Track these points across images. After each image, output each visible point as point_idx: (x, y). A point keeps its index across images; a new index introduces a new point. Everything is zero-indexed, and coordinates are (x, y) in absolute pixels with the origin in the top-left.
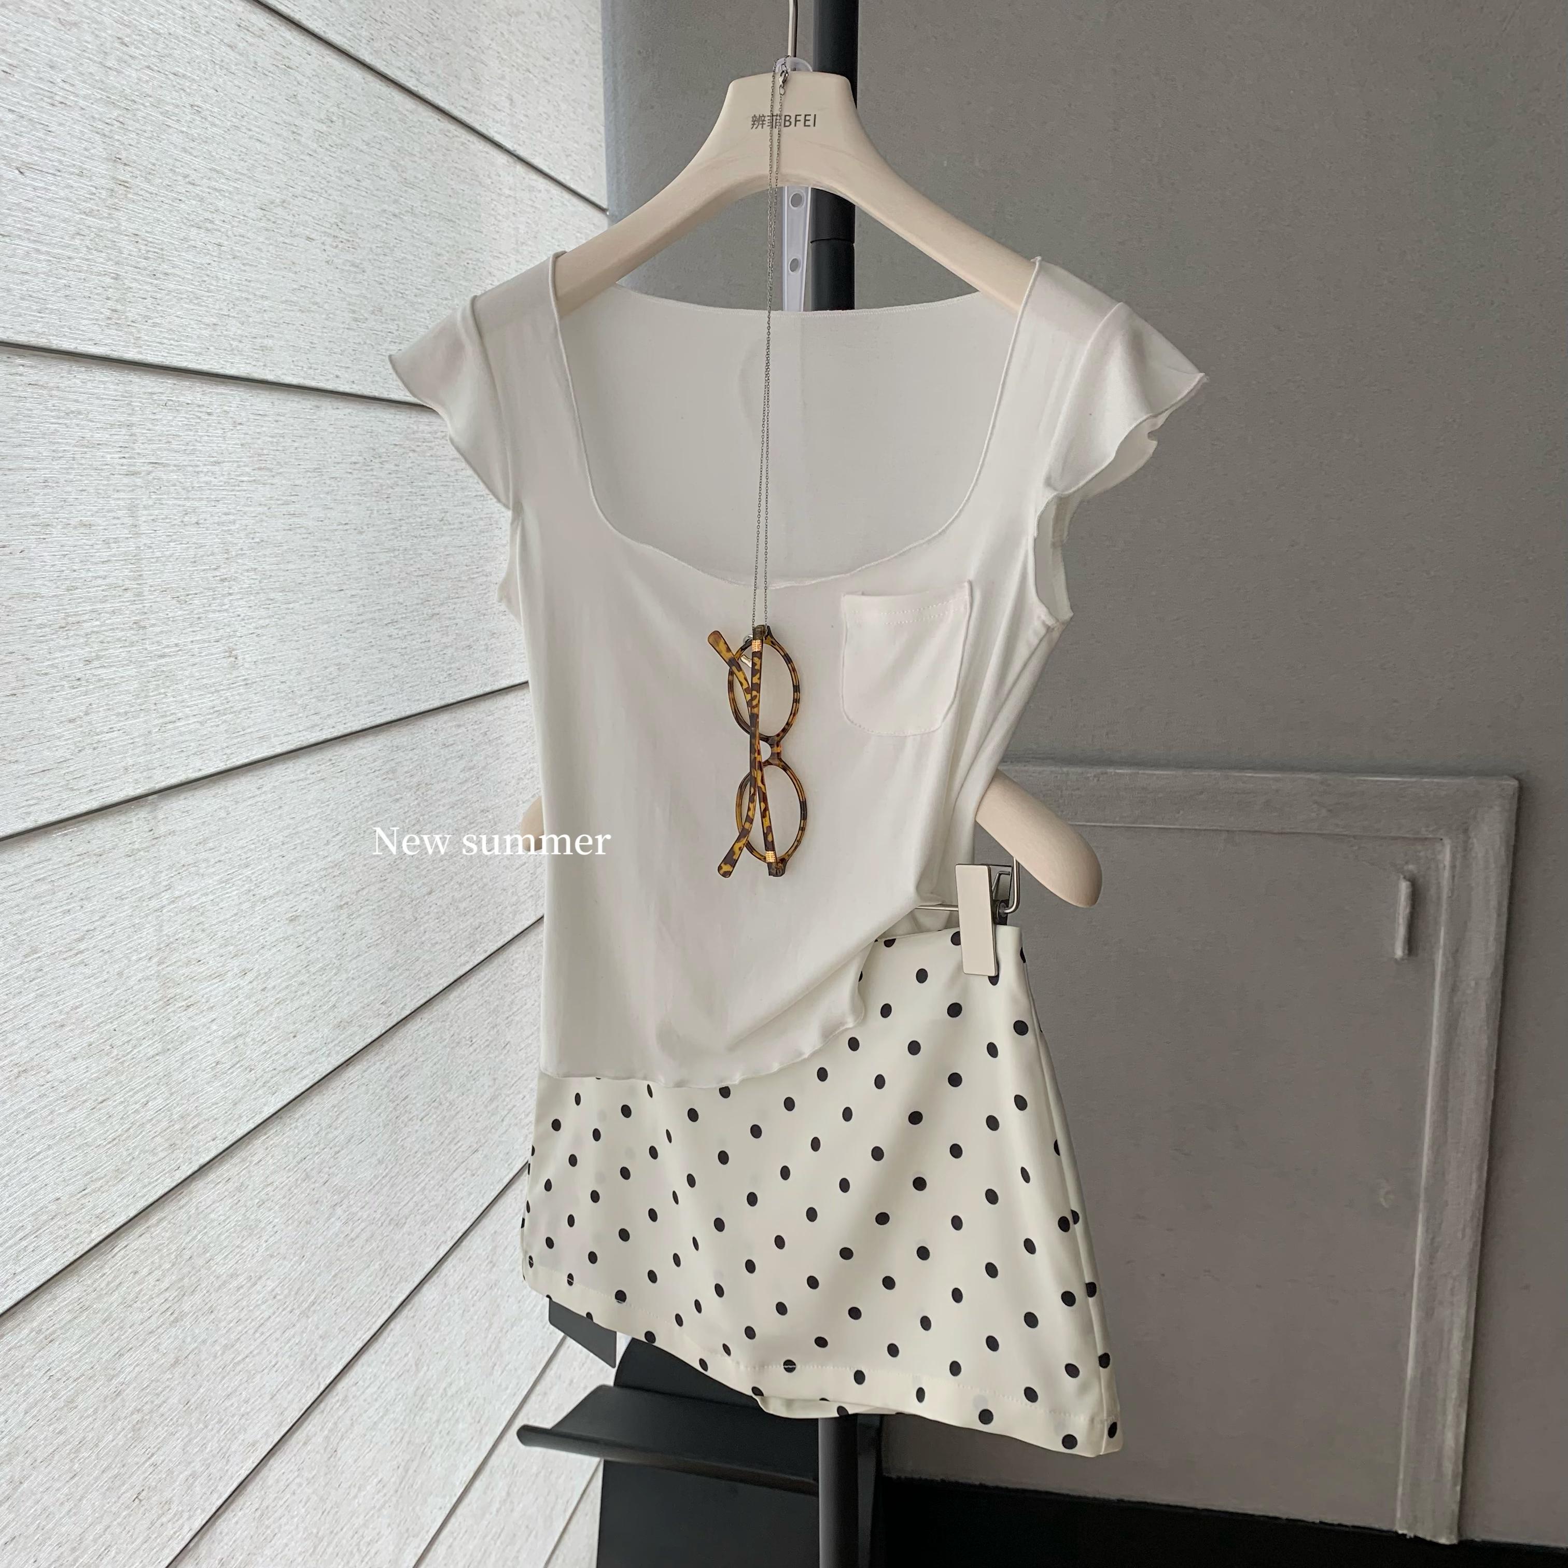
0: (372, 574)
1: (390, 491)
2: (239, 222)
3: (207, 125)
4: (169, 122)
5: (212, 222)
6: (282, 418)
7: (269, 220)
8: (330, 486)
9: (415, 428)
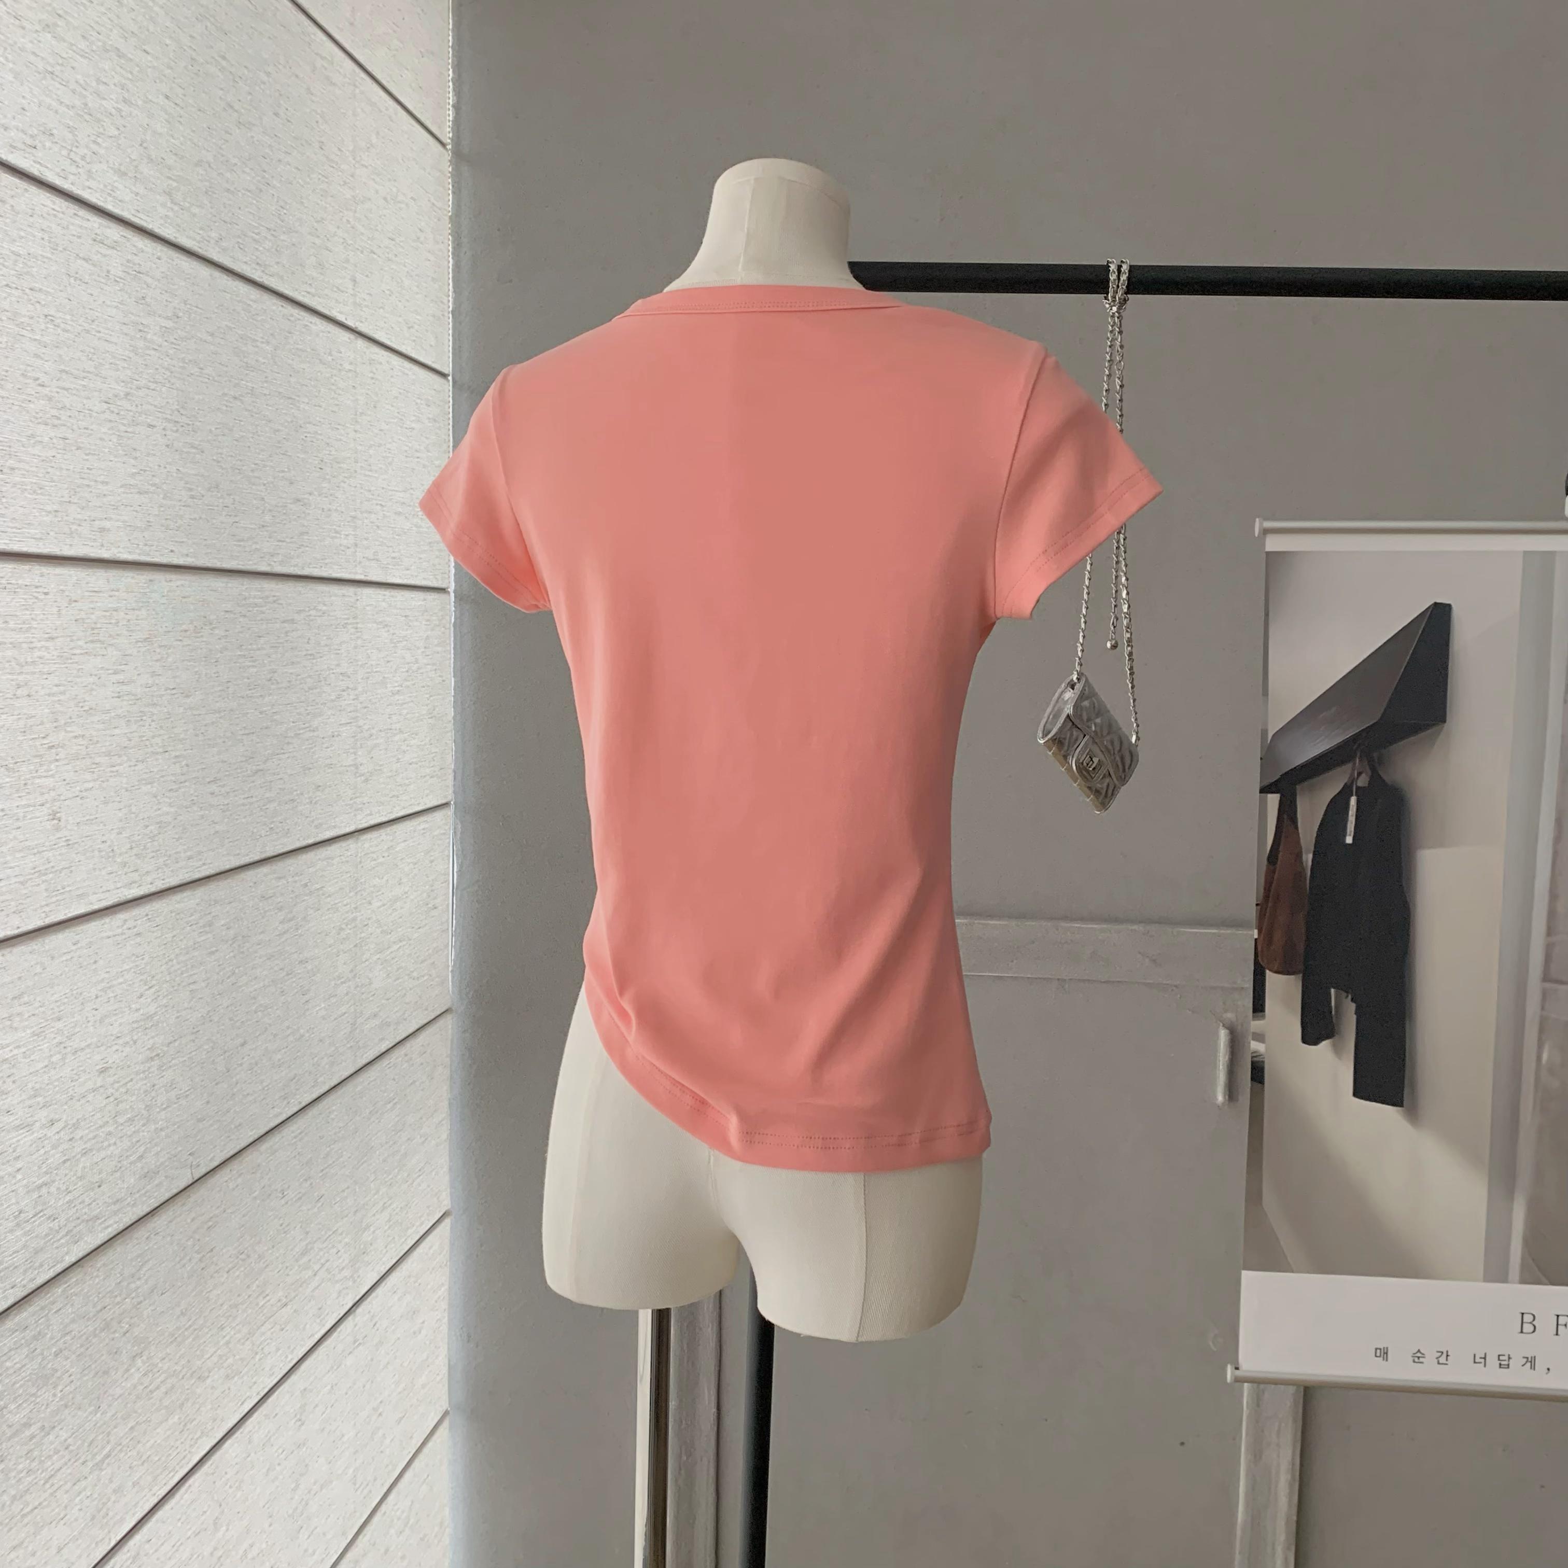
0: (197, 735)
1: (219, 655)
2: (84, 416)
3: (59, 331)
4: (24, 332)
5: (59, 418)
6: (116, 593)
7: (113, 412)
8: (159, 654)
9: (247, 594)
